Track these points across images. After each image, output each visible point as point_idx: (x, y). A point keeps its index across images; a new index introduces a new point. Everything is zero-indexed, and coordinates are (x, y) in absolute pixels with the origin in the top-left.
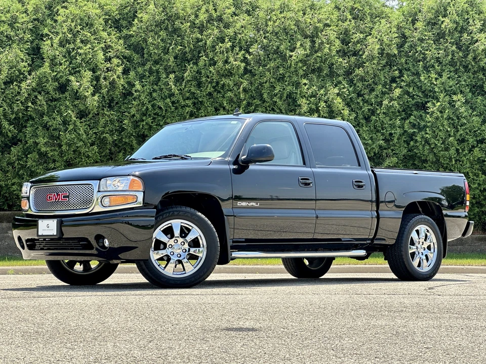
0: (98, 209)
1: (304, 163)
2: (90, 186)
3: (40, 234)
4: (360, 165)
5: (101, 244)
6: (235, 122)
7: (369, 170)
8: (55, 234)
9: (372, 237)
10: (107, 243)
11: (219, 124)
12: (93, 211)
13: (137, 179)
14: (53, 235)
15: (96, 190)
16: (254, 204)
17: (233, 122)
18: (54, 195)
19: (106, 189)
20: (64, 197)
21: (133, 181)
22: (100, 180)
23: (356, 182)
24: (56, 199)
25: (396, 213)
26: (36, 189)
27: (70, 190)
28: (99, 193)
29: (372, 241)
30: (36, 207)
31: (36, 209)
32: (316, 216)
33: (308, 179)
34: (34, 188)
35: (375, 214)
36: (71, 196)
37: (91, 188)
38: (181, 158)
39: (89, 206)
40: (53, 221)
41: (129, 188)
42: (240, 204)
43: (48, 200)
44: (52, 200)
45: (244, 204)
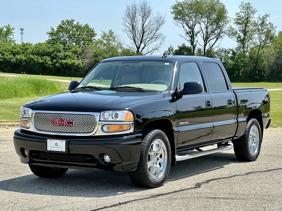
0: (100, 133)
2: (92, 116)
3: (49, 149)
4: (228, 89)
6: (168, 64)
7: (232, 92)
8: (65, 151)
9: (233, 136)
10: (107, 158)
12: (95, 135)
13: (130, 113)
14: (62, 152)
15: (98, 119)
16: (187, 122)
17: (166, 64)
18: (59, 121)
20: (68, 123)
21: (127, 114)
22: (100, 112)
23: (229, 101)
25: (244, 119)
26: (38, 114)
27: (73, 118)
28: (100, 122)
29: (233, 138)
30: (38, 127)
31: (38, 128)
32: (213, 126)
33: (209, 102)
34: (36, 113)
35: (236, 121)
36: (74, 123)
37: (93, 118)
38: (137, 89)
39: (91, 131)
40: (62, 141)
41: (125, 119)
42: (181, 123)
43: (52, 124)
44: (56, 124)
45: (182, 123)
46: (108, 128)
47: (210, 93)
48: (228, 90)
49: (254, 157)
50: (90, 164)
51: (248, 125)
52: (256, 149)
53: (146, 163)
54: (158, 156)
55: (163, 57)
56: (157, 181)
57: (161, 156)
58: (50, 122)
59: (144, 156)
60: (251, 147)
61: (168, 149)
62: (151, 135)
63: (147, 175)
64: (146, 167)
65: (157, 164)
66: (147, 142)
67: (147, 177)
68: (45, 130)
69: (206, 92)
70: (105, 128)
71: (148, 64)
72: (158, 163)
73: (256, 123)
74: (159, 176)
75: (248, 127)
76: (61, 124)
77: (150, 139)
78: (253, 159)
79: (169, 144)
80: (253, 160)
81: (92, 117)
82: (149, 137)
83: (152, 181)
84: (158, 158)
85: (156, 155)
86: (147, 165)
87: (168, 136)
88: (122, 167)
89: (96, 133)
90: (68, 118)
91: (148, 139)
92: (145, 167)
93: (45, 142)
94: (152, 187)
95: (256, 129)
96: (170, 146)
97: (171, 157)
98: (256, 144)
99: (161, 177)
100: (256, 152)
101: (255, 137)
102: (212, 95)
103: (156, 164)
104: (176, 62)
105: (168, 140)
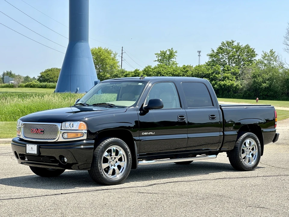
0: (61, 140)
1: (181, 107)
2: (56, 126)
3: (27, 152)
5: (63, 161)
6: (141, 84)
7: (219, 108)
12: (58, 141)
14: (35, 154)
15: (60, 128)
16: (152, 133)
17: (139, 84)
18: (35, 130)
19: (65, 129)
20: (41, 131)
22: (62, 123)
23: (211, 116)
24: (36, 132)
25: (235, 133)
26: (25, 125)
27: (44, 128)
28: (61, 131)
29: (220, 149)
31: (25, 136)
32: (188, 137)
33: (183, 117)
35: (222, 134)
36: (45, 131)
37: (57, 128)
38: (109, 105)
39: (55, 138)
40: (35, 146)
41: (79, 128)
43: (32, 132)
44: (34, 132)
45: (146, 133)
46: (68, 135)
48: (213, 106)
49: (248, 167)
51: (241, 138)
52: (254, 161)
54: (117, 159)
55: (140, 79)
56: (114, 180)
57: (120, 160)
62: (106, 142)
64: (100, 168)
66: (101, 148)
67: (100, 175)
68: (29, 137)
71: (130, 84)
72: (117, 165)
73: (253, 136)
75: (240, 140)
77: (105, 145)
78: (248, 169)
80: (248, 170)
82: (104, 143)
83: (106, 179)
84: (116, 161)
86: (101, 166)
88: (78, 167)
89: (59, 139)
90: (41, 128)
92: (98, 167)
93: (25, 147)
94: (108, 184)
95: (253, 142)
96: (129, 152)
98: (254, 155)
99: (119, 177)
102: (188, 110)
103: (114, 166)
104: (149, 82)
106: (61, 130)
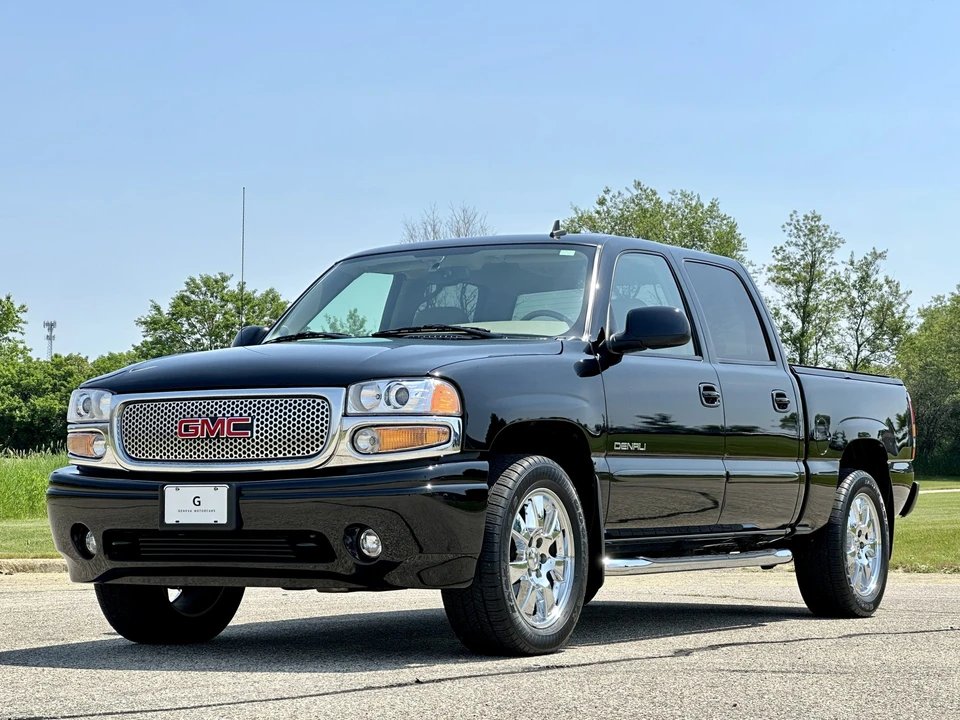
0: (346, 457)
1: (699, 352)
3: (169, 519)
4: (772, 358)
6: (571, 253)
8: (223, 520)
9: (793, 521)
10: (371, 543)
11: (506, 256)
13: (447, 385)
14: (216, 525)
15: (338, 411)
16: (638, 447)
17: (563, 253)
18: (204, 421)
19: (360, 410)
20: (236, 427)
21: (439, 390)
22: (348, 387)
23: (777, 395)
24: (210, 432)
25: (831, 467)
26: (134, 407)
27: (254, 411)
28: (346, 419)
29: (794, 530)
30: (133, 452)
31: (134, 456)
32: (728, 472)
33: (712, 389)
34: (127, 404)
35: (803, 469)
36: (258, 426)
37: (323, 407)
39: (314, 452)
40: (216, 489)
41: (433, 407)
42: (618, 446)
43: (181, 435)
44: (196, 434)
46: (373, 440)
47: (715, 363)
48: (773, 363)
49: (865, 603)
50: (310, 567)
51: (844, 491)
52: (873, 578)
53: (503, 566)
54: (545, 549)
55: (552, 235)
57: (553, 551)
58: (176, 428)
59: (497, 539)
60: (855, 569)
61: (578, 526)
62: (520, 469)
63: (506, 606)
64: (504, 579)
65: (541, 576)
66: (506, 493)
67: (508, 611)
68: (158, 458)
69: (701, 355)
70: (363, 442)
72: (544, 572)
73: (870, 486)
74: (548, 619)
75: (842, 498)
76: (212, 432)
77: (518, 484)
78: (864, 609)
79: (580, 510)
80: (865, 614)
81: (318, 404)
82: (515, 476)
83: (525, 630)
84: (543, 556)
85: (538, 545)
86: (506, 571)
87: (575, 484)
89: (334, 458)
90: (237, 412)
91: (510, 484)
92: (501, 576)
93: (156, 498)
94: (526, 649)
95: (870, 507)
96: (582, 517)
97: (587, 557)
98: (871, 559)
99: (554, 621)
100: (873, 586)
101: (866, 538)
102: (720, 368)
103: (539, 575)
104: (599, 246)
105: (576, 497)
106: (345, 415)
